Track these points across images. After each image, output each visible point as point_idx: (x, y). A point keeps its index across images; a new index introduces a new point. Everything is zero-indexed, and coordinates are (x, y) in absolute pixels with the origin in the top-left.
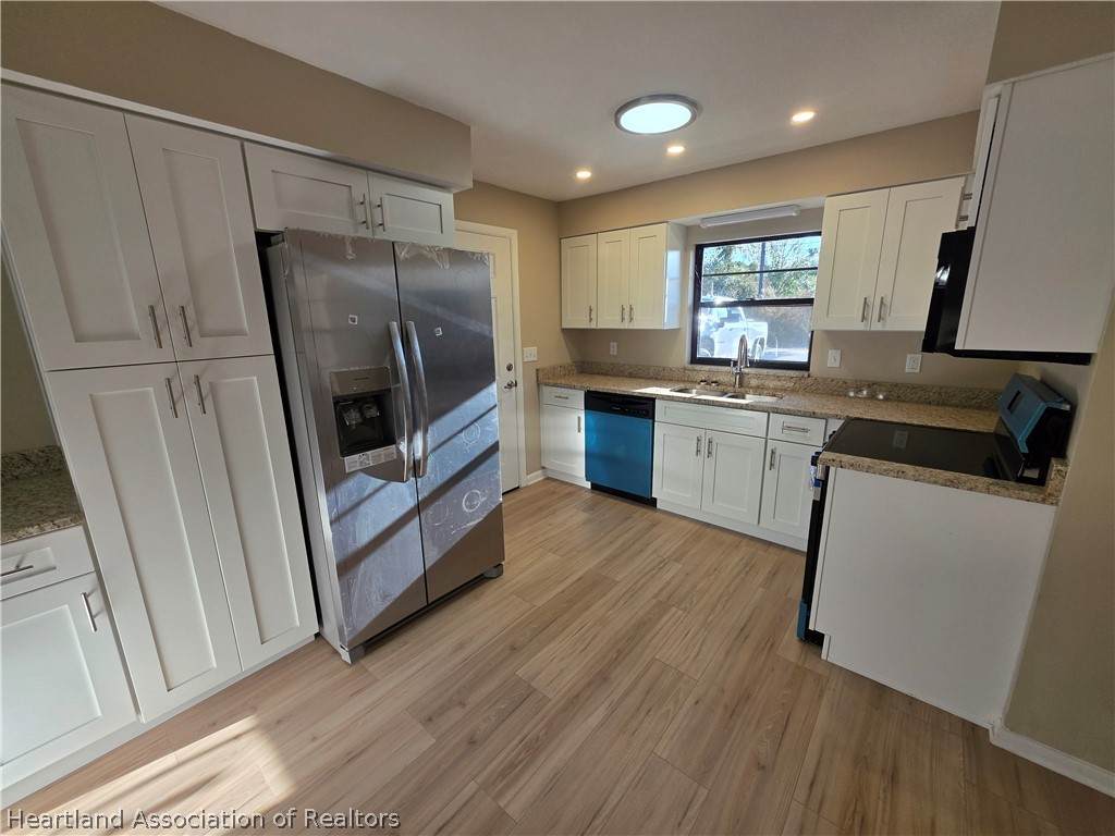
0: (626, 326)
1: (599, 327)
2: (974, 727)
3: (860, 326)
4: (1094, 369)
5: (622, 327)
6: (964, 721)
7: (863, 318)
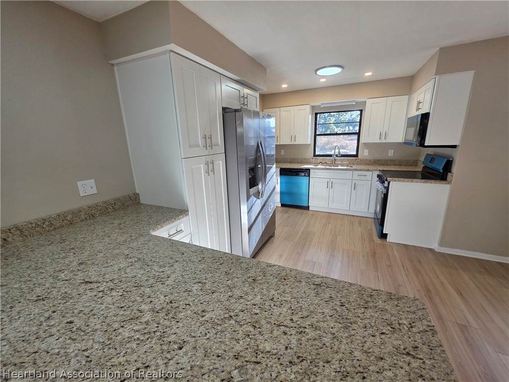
0: (292, 143)
1: (281, 144)
2: (431, 249)
3: (378, 141)
4: (458, 150)
5: (291, 143)
6: (428, 248)
7: (380, 139)
